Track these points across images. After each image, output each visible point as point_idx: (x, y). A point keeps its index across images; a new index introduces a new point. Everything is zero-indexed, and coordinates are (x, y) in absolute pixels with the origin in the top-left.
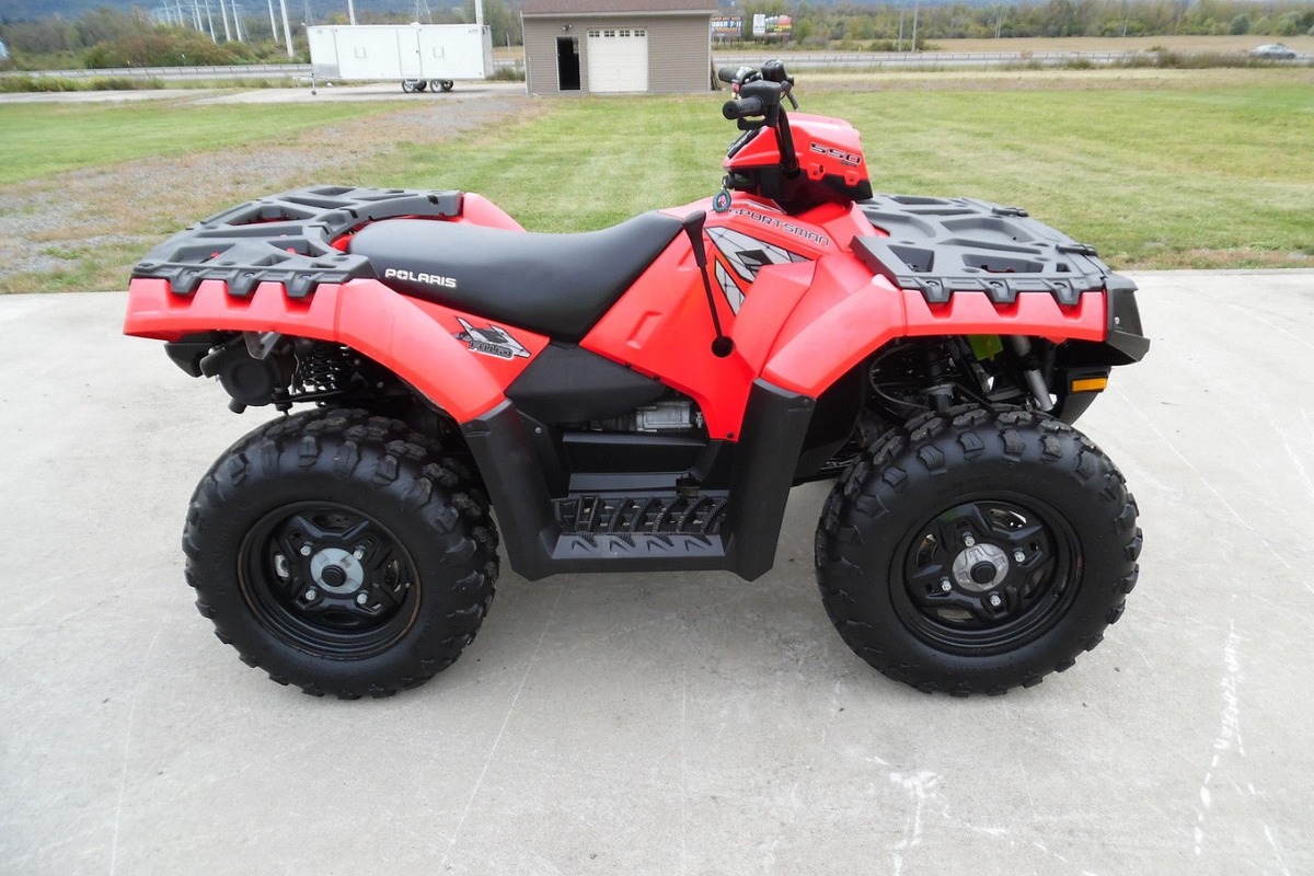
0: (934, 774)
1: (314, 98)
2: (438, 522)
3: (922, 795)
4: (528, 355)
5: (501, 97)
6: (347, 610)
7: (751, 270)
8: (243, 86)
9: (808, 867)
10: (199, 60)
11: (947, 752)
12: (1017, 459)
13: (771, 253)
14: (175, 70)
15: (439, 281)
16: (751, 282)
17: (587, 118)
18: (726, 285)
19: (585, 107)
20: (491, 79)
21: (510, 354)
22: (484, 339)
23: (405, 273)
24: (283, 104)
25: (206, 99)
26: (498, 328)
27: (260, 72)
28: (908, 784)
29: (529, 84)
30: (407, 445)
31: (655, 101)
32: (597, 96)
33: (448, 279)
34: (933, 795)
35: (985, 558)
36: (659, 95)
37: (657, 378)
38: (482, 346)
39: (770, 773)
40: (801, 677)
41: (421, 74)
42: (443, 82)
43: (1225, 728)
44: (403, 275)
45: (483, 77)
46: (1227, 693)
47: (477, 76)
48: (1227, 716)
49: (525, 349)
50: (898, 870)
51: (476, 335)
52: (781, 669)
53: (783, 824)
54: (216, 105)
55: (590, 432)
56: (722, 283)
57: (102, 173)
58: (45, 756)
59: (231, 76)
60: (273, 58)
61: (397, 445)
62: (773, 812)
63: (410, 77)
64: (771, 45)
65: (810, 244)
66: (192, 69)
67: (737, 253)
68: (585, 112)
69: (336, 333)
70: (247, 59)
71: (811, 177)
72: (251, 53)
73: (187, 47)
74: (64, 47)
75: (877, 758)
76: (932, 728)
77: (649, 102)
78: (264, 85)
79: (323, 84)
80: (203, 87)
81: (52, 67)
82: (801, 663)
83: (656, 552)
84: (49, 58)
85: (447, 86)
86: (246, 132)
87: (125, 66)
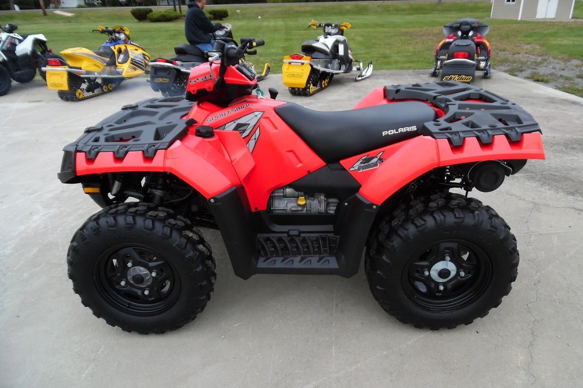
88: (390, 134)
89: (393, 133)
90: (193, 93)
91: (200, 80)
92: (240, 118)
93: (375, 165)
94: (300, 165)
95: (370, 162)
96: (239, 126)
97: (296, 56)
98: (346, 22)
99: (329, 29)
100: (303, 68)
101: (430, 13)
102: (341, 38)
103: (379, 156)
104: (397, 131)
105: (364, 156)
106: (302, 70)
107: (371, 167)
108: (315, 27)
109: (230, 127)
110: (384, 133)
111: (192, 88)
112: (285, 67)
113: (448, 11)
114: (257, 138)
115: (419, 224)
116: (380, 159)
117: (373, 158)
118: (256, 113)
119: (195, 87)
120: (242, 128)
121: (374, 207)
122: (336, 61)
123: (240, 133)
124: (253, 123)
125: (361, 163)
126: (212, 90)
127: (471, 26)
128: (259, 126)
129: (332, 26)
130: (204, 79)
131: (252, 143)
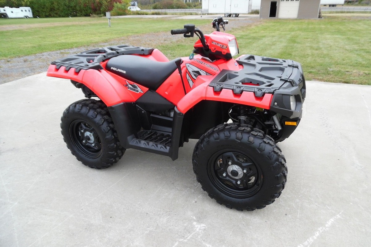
0: (205, 226)
1: (201, 18)
2: (104, 130)
3: (198, 230)
4: (143, 92)
5: (251, 19)
6: (91, 147)
7: (196, 76)
8: (186, 14)
9: (154, 237)
10: (178, 7)
11: (214, 221)
12: (239, 141)
13: (201, 72)
14: (172, 10)
15: (122, 71)
16: (195, 80)
17: (273, 26)
18: (189, 80)
19: (275, 23)
20: (249, 13)
21: (138, 91)
22: (132, 87)
23: (115, 68)
24: (192, 19)
25: (175, 17)
26: (136, 84)
27: (192, 11)
28: (196, 226)
29: (260, 15)
30: (102, 110)
31: (298, 21)
32: (280, 19)
33: (124, 71)
34: (200, 231)
35: (235, 169)
36: (300, 19)
37: (172, 103)
38: (131, 89)
39: (165, 212)
40: (193, 191)
41: (230, 12)
42: (236, 14)
43: (306, 242)
44: (114, 69)
45: (247, 13)
46: (317, 232)
47: (246, 12)
48: (311, 239)
49: (142, 91)
50: (175, 246)
51: (130, 86)
52: (189, 188)
53: (158, 225)
54: (176, 19)
55: (158, 115)
56: (188, 79)
57: (138, 36)
58: (34, 164)
59: (183, 12)
60: (197, 7)
61: (99, 110)
62: (158, 222)
63: (227, 13)
64: (349, 4)
65: (213, 71)
66: (176, 10)
67: (192, 71)
68: (274, 24)
69: (82, 81)
70: (190, 7)
71: (212, 51)
72: (193, 6)
73: (176, 4)
74: (150, 4)
75: (194, 217)
76: (215, 214)
77: (296, 21)
78: (191, 14)
79: (205, 14)
80: (177, 14)
81: (146, 9)
82: (196, 187)
83: (153, 148)
84: (146, 6)
85: (237, 15)
86: (178, 27)
87: (161, 9)
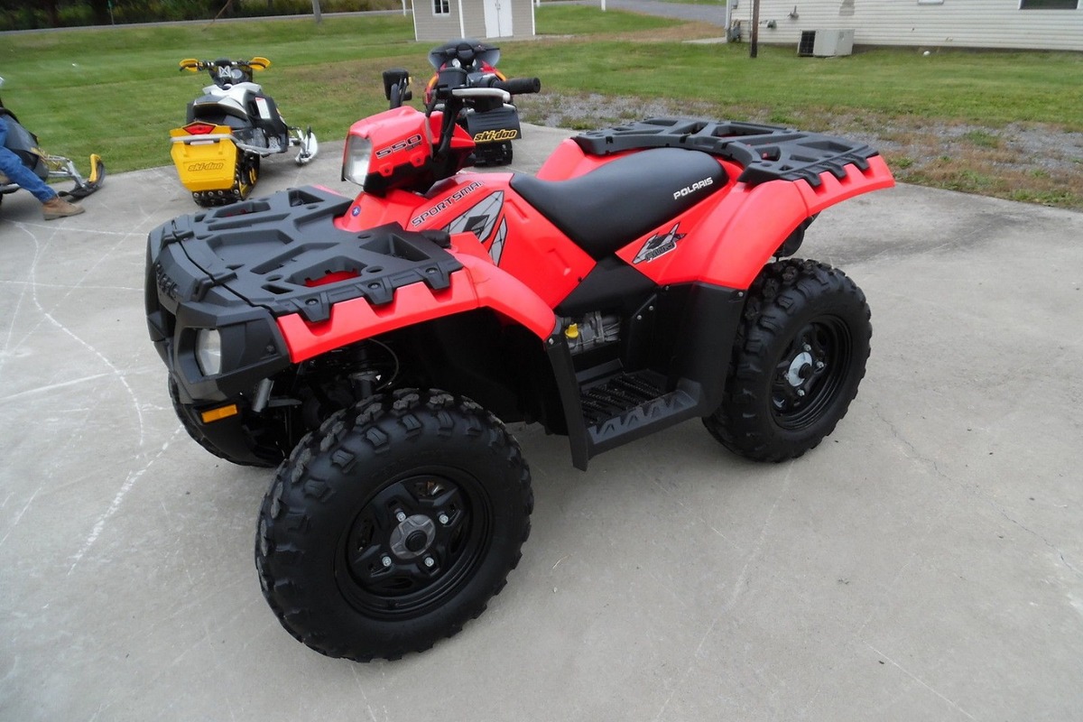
88: (683, 194)
89: (687, 193)
90: (384, 175)
91: (399, 147)
92: (472, 207)
93: (671, 245)
94: (567, 271)
95: (663, 243)
96: (473, 221)
97: (198, 126)
98: (260, 56)
99: (224, 72)
100: (220, 150)
101: (307, 39)
102: (254, 87)
103: (673, 232)
104: (691, 189)
105: (651, 236)
106: (221, 153)
107: (665, 251)
108: (195, 70)
109: (457, 228)
110: (676, 195)
111: (382, 166)
112: (178, 154)
113: (338, 33)
114: (503, 238)
115: (787, 306)
116: (676, 236)
117: (665, 236)
118: (496, 195)
119: (389, 163)
120: (478, 225)
121: (741, 294)
122: (259, 132)
123: (476, 234)
124: (493, 213)
125: (649, 248)
126: (422, 163)
127: (473, 50)
128: (504, 217)
129: (231, 65)
130: (407, 144)
131: (497, 248)
